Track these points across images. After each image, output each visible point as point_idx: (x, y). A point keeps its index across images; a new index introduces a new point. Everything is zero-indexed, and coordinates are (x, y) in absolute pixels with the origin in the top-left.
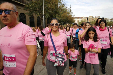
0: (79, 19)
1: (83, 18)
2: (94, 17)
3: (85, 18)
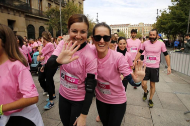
0: (122, 27)
1: (129, 26)
2: (146, 25)
3: (132, 26)
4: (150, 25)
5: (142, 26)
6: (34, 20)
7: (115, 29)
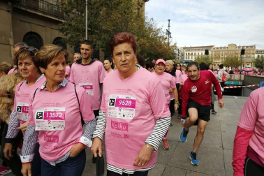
1: (212, 49)
2: (239, 47)
3: (217, 48)
4: (247, 47)
5: (234, 48)
6: (42, 23)
7: (190, 53)
